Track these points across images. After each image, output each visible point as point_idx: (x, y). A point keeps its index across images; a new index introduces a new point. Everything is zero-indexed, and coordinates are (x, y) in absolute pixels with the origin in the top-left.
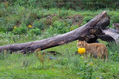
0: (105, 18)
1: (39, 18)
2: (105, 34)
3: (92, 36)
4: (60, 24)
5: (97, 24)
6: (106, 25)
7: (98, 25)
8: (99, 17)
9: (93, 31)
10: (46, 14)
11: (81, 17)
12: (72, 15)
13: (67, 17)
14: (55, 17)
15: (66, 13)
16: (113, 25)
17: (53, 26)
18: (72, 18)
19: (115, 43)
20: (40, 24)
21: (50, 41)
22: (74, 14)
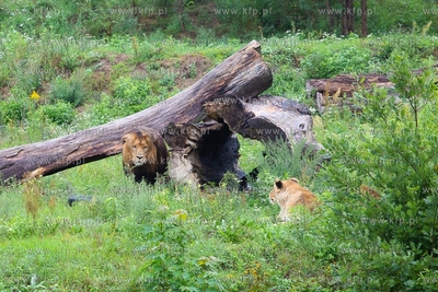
0: (256, 65)
1: (69, 68)
2: (254, 115)
3: (213, 122)
4: (135, 88)
5: (230, 85)
6: (260, 87)
7: (234, 86)
8: (236, 60)
9: (215, 106)
10: (92, 54)
11: (205, 63)
12: (176, 56)
13: (158, 64)
14: (121, 63)
15: (155, 49)
16: (308, 84)
17: (114, 94)
18: (174, 65)
19: (285, 146)
20: (70, 90)
21: (77, 142)
22: (184, 53)
